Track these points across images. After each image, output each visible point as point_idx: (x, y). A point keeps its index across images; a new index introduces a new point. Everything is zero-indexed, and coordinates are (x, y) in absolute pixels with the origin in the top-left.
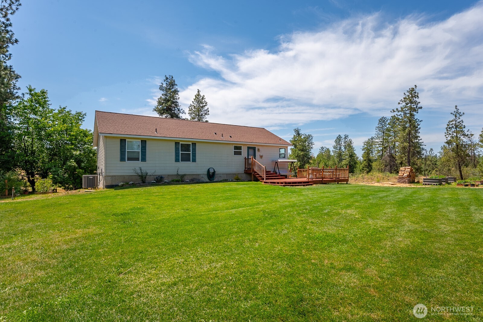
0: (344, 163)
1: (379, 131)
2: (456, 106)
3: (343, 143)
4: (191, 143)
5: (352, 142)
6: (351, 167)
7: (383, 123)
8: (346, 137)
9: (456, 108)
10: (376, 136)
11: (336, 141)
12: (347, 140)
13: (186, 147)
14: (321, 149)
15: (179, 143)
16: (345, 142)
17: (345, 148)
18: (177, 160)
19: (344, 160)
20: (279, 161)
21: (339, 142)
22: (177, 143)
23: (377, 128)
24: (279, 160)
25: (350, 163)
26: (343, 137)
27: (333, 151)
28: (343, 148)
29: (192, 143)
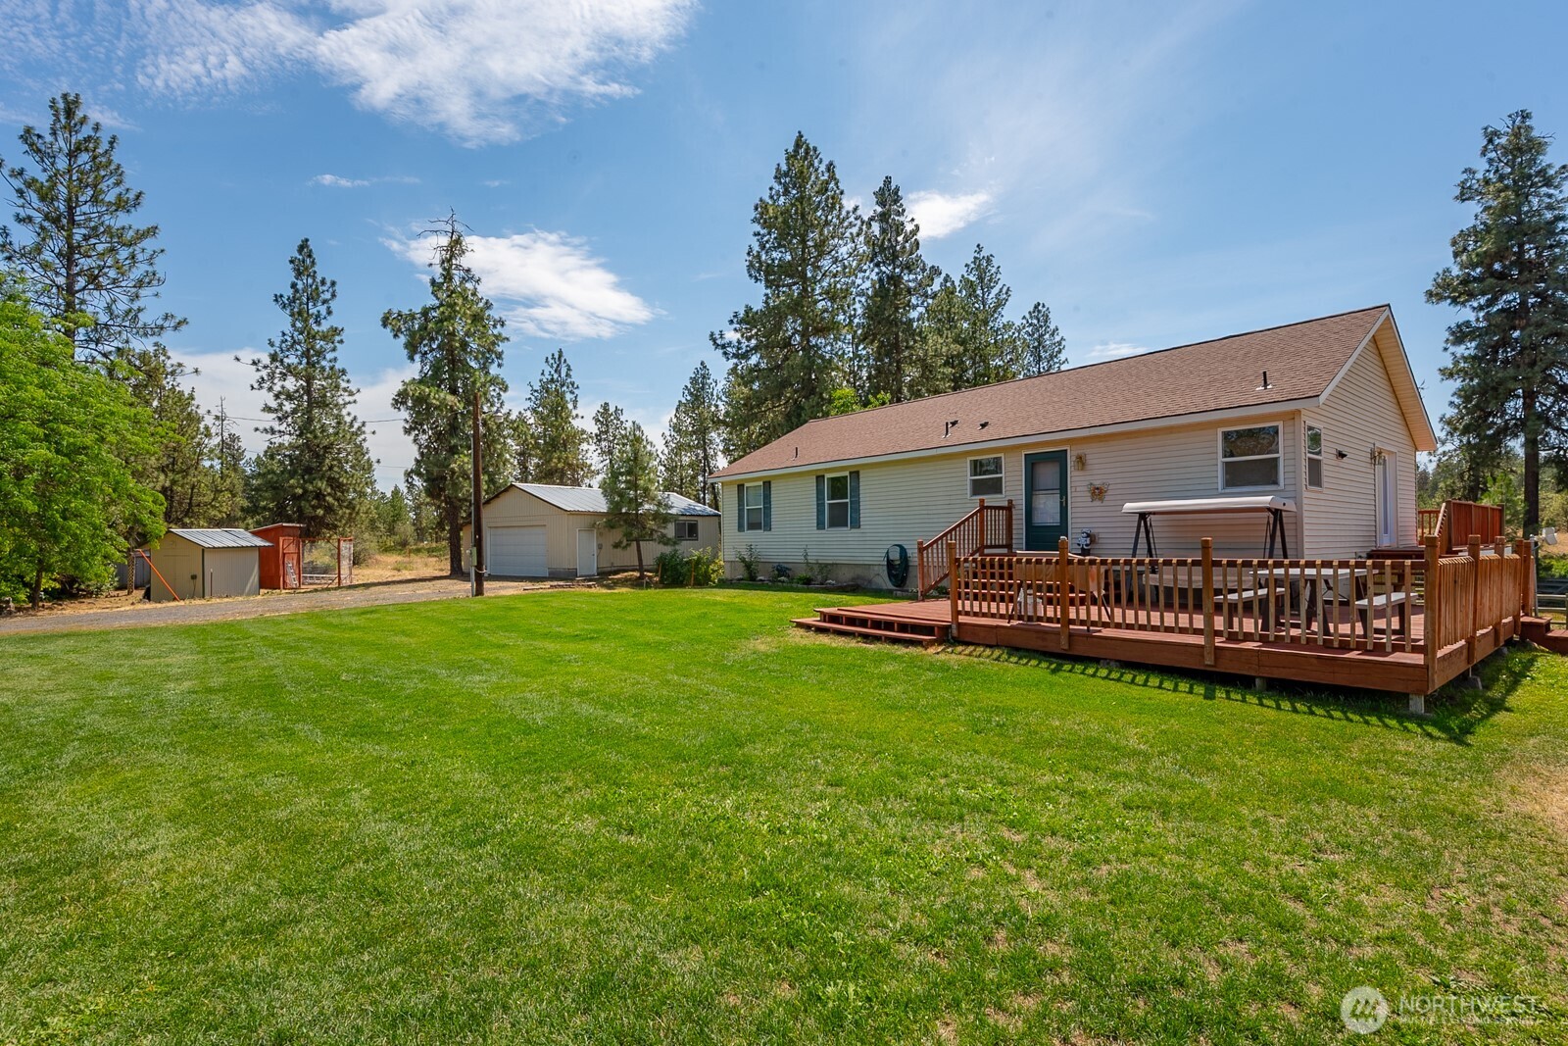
4: (847, 473)
13: (838, 487)
15: (823, 476)
18: (820, 525)
22: (820, 478)
29: (851, 473)
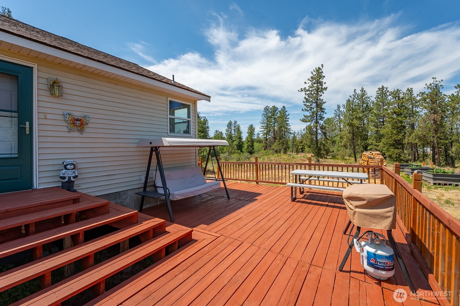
0: (235, 144)
1: (264, 117)
2: (355, 90)
3: (233, 127)
5: (240, 127)
6: (240, 146)
7: (267, 111)
8: (235, 122)
9: (355, 92)
10: (263, 121)
11: (228, 126)
12: (236, 125)
14: (215, 132)
16: (235, 127)
17: (234, 131)
19: (235, 141)
20: (165, 144)
21: (230, 127)
23: (263, 115)
24: (168, 141)
25: (239, 143)
26: (233, 122)
27: (226, 133)
28: (233, 132)
